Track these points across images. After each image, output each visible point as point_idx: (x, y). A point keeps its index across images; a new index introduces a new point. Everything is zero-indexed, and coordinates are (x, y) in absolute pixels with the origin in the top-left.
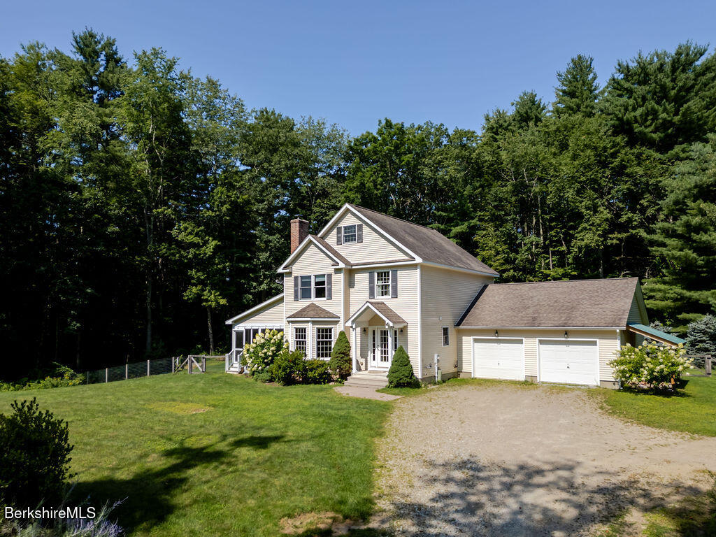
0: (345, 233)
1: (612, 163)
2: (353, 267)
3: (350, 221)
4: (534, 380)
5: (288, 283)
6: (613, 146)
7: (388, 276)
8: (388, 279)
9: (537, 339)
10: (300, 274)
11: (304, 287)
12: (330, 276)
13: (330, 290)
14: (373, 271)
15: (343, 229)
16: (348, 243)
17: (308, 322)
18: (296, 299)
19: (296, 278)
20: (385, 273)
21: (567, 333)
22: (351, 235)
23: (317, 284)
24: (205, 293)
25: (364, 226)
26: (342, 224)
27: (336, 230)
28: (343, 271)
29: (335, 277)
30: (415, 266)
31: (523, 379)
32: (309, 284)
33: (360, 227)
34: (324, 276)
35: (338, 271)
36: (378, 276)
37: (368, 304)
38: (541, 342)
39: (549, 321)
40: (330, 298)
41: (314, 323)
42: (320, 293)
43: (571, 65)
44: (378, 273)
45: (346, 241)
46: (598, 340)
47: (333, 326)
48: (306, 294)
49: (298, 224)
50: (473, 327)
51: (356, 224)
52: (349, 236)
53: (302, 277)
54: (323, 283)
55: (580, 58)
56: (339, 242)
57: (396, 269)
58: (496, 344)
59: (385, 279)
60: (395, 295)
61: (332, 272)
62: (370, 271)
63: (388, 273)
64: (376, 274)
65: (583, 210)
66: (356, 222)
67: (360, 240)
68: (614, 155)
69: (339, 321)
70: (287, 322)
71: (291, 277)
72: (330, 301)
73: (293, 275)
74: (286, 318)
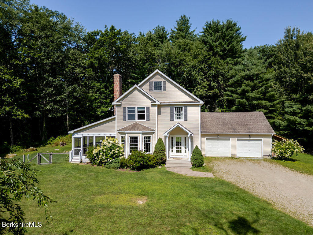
0: (155, 85)
1: (209, 62)
2: (161, 104)
3: (158, 79)
4: (235, 156)
5: (118, 111)
6: (209, 55)
7: (182, 109)
8: (182, 111)
9: (237, 138)
10: (127, 106)
11: (130, 114)
12: (148, 108)
13: (148, 116)
14: (172, 106)
15: (153, 83)
16: (156, 91)
17: (140, 133)
18: (125, 119)
19: (124, 108)
20: (180, 108)
21: (250, 136)
22: (158, 86)
23: (138, 112)
24: (14, 110)
25: (167, 83)
26: (154, 80)
27: (148, 83)
28: (157, 106)
29: (151, 109)
30: (198, 105)
31: (229, 156)
32: (134, 112)
33: (165, 83)
34: (144, 108)
35: (153, 106)
36: (176, 109)
37: (178, 124)
38: (238, 140)
39: (243, 131)
40: (148, 119)
41: (143, 134)
42: (141, 117)
43: (181, 18)
44: (176, 108)
45: (155, 89)
46: (263, 139)
47: (151, 135)
48: (131, 117)
49: (119, 77)
50: (208, 133)
51: (162, 81)
52: (157, 87)
53: (128, 108)
54: (144, 112)
55: (184, 16)
56: (151, 90)
57: (186, 106)
58: (216, 141)
59: (180, 111)
60: (186, 119)
61: (149, 106)
62: (171, 106)
63: (182, 108)
64: (174, 108)
65: (199, 80)
66: (162, 80)
67: (165, 90)
68: (209, 59)
69: (154, 133)
70: (118, 132)
71: (121, 107)
72: (148, 122)
73: (123, 106)
74: (118, 131)
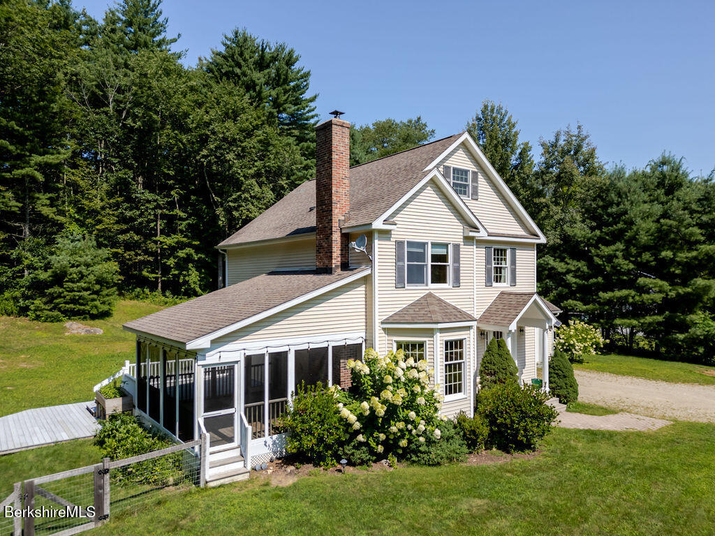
0: (454, 178)
3: (462, 161)
5: (383, 252)
7: (505, 255)
8: (506, 260)
10: (407, 237)
11: (413, 264)
12: (457, 247)
13: (457, 271)
14: (491, 245)
15: (452, 171)
18: (400, 284)
19: (399, 244)
23: (435, 258)
26: (453, 162)
27: (441, 169)
28: (475, 242)
29: (464, 250)
30: (532, 246)
32: (422, 257)
33: (475, 175)
34: (446, 246)
35: (468, 240)
36: (495, 254)
37: (536, 297)
40: (457, 284)
41: (443, 332)
44: (495, 250)
47: (464, 336)
48: (415, 276)
51: (470, 170)
52: (459, 185)
53: (410, 244)
54: (446, 258)
57: (515, 246)
59: (501, 260)
60: (514, 282)
61: (460, 241)
62: (489, 245)
64: (493, 252)
67: (476, 197)
70: (384, 329)
71: (390, 240)
72: (456, 290)
73: (396, 236)
74: (382, 323)
